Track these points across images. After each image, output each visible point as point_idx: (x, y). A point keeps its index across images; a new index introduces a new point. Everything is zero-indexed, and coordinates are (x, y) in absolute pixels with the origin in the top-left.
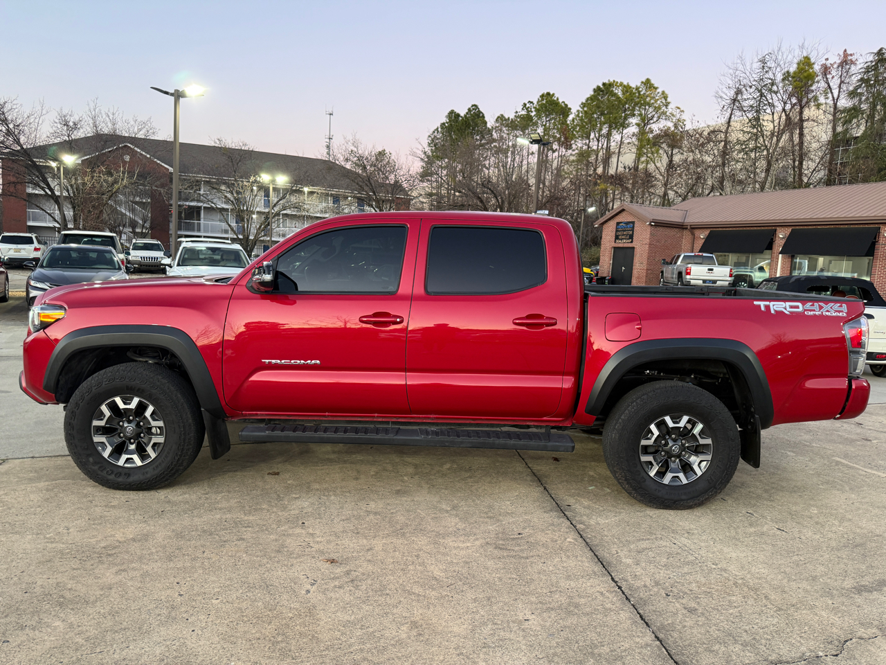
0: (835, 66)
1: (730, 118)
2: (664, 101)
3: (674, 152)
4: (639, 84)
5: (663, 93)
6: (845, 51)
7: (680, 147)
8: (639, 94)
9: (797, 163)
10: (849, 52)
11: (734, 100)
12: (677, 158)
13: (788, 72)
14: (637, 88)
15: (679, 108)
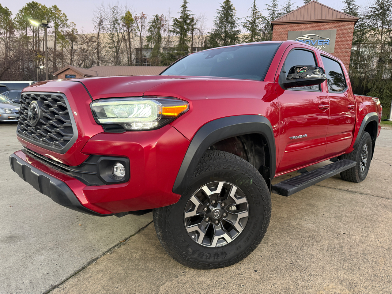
0: (139, 18)
1: (99, 32)
2: (65, 18)
3: (73, 44)
4: (51, 7)
5: (64, 14)
6: (142, 13)
7: (76, 42)
8: (51, 12)
9: (129, 56)
10: (144, 13)
11: (100, 24)
12: (75, 47)
13: (123, 16)
14: (50, 9)
15: (73, 23)
